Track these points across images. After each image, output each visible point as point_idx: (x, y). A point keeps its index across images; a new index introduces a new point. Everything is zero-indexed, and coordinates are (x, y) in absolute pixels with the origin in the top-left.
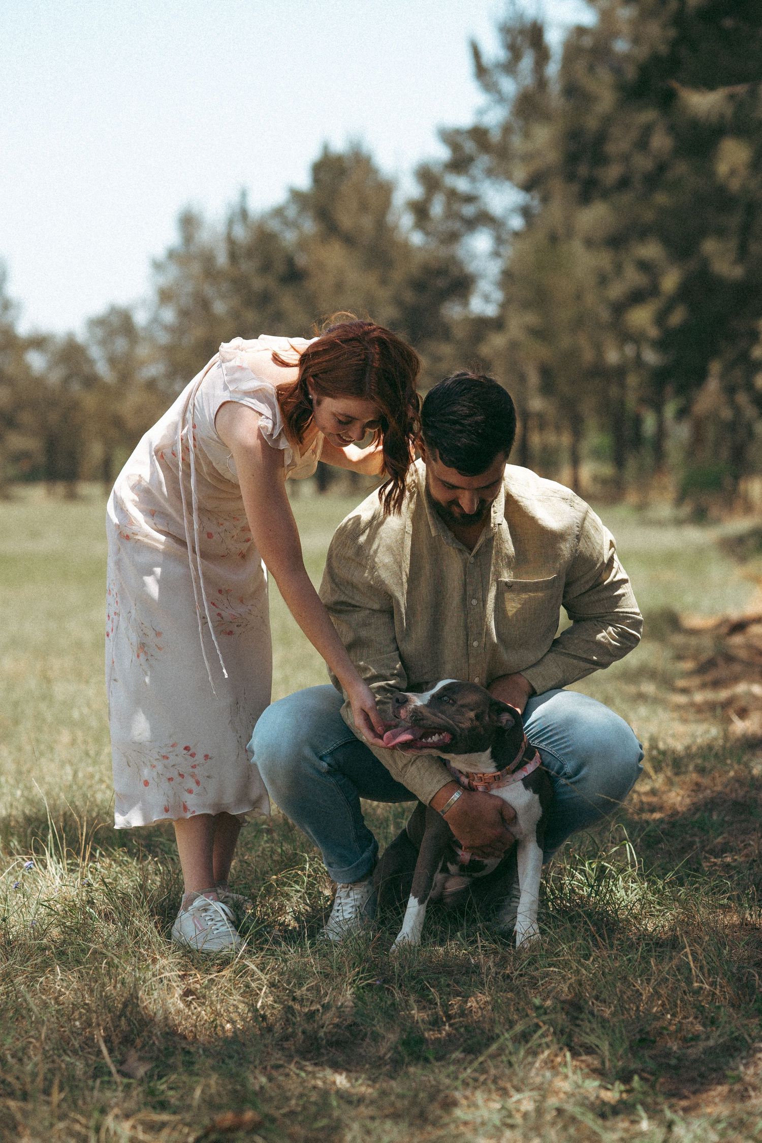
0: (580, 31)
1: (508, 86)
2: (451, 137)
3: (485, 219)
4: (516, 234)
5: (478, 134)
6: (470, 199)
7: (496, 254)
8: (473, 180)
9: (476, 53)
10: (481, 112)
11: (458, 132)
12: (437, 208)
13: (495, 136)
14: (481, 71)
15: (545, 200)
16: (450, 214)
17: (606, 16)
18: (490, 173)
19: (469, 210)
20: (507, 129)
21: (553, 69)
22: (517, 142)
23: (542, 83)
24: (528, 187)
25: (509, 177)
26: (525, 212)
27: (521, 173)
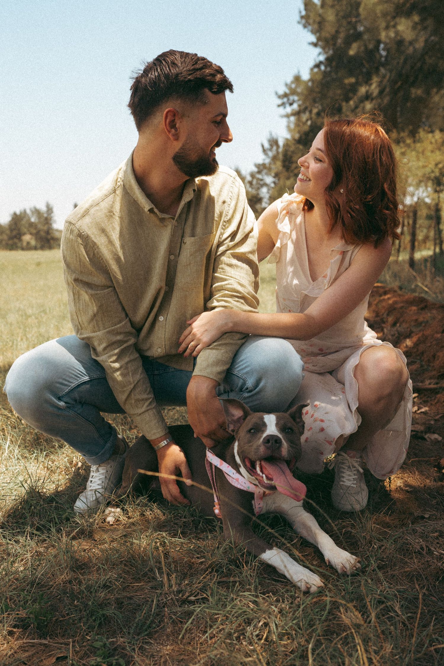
0: (287, 140)
1: (270, 154)
2: (258, 166)
3: (265, 185)
4: (273, 188)
5: (264, 165)
6: (262, 180)
7: (268, 192)
8: (262, 176)
9: (263, 146)
10: (264, 160)
11: (259, 165)
12: (255, 182)
13: (267, 165)
14: (264, 151)
15: (279, 180)
16: (258, 183)
18: (267, 174)
19: (261, 183)
20: (270, 164)
21: (280, 150)
22: (273, 166)
23: (278, 153)
24: (274, 177)
25: (270, 175)
26: (274, 183)
27: (273, 174)
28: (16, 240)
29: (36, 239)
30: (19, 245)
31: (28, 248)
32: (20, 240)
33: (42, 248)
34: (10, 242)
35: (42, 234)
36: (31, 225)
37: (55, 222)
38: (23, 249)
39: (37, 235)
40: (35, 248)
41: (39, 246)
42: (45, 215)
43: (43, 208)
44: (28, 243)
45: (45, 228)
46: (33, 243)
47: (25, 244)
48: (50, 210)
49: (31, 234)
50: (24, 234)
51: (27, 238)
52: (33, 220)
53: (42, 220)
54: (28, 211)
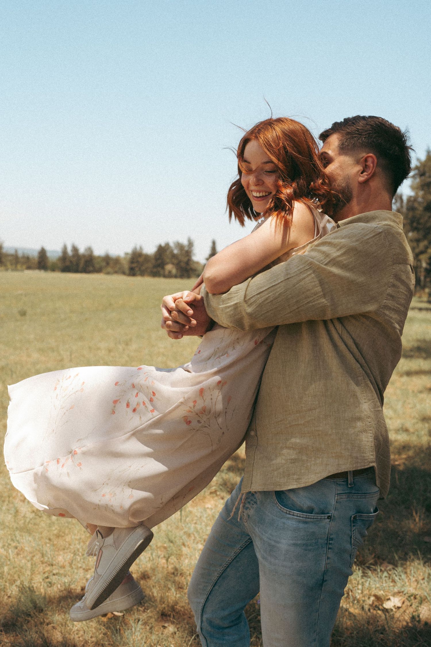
0: (411, 197)
17: (417, 193)
23: (402, 207)
28: (159, 269)
29: (177, 269)
30: (162, 272)
31: (170, 276)
32: (163, 268)
33: (182, 277)
34: (155, 270)
35: (183, 265)
36: (174, 256)
37: (194, 255)
38: (165, 276)
39: (178, 265)
40: (176, 277)
41: (179, 274)
42: (186, 249)
43: (185, 242)
44: (170, 272)
45: (186, 259)
46: (174, 271)
47: (167, 272)
48: (191, 244)
49: (173, 264)
50: (167, 263)
51: (169, 267)
52: (176, 252)
53: (184, 252)
54: (172, 244)
